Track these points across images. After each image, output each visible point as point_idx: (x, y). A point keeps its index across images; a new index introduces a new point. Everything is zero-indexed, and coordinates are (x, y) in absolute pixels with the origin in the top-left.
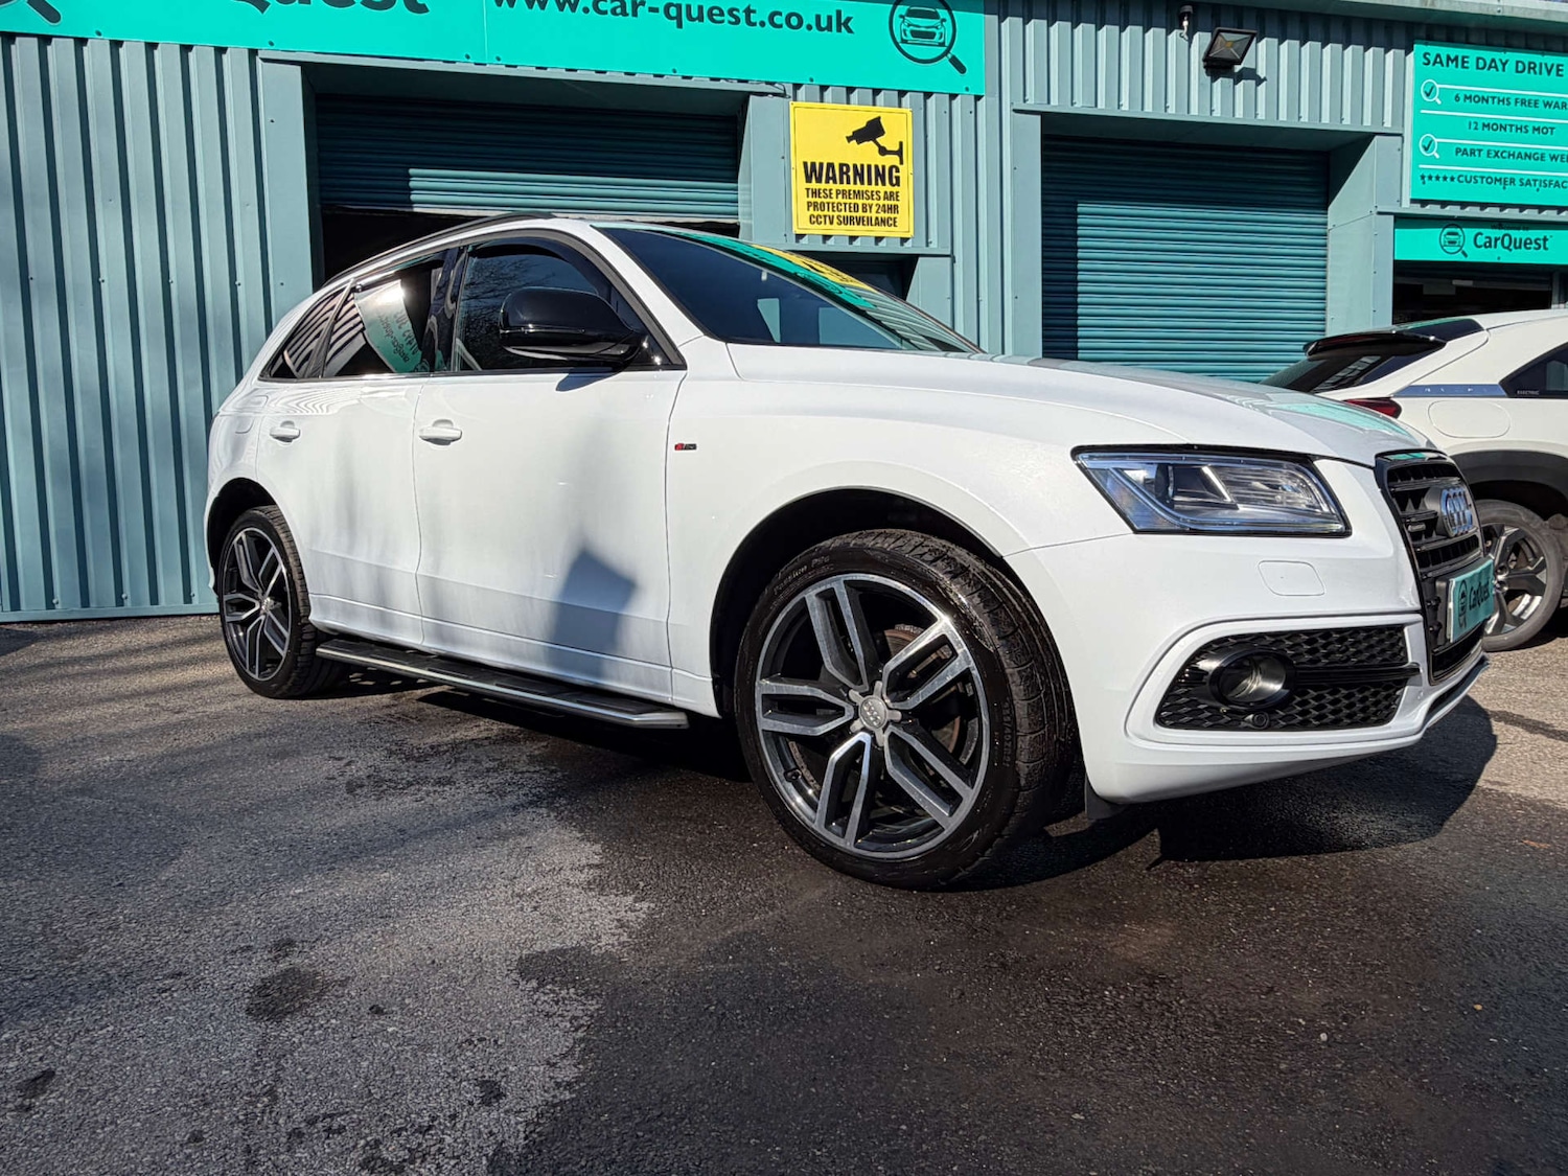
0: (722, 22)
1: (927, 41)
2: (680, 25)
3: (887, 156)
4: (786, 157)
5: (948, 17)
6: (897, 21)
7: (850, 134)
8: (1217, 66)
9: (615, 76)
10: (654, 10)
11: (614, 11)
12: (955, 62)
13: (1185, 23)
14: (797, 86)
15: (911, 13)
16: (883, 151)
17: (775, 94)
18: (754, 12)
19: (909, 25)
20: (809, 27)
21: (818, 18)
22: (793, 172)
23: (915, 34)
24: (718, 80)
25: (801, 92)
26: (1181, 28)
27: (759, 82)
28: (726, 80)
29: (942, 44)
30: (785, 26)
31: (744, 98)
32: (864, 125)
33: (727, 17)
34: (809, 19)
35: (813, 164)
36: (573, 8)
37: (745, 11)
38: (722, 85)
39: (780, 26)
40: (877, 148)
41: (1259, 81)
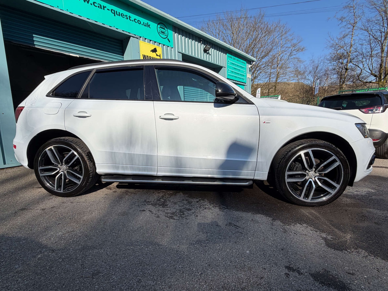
0: (124, 18)
1: (163, 34)
2: (115, 15)
3: (158, 56)
4: (139, 52)
5: (167, 30)
6: (158, 28)
7: (151, 50)
8: (205, 51)
9: (100, 23)
10: (108, 10)
11: (98, 7)
12: (168, 39)
13: (201, 42)
14: (140, 37)
15: (161, 27)
16: (157, 55)
17: (136, 38)
18: (131, 17)
19: (160, 30)
20: (142, 24)
21: (144, 23)
22: (141, 56)
23: (162, 32)
24: (124, 31)
25: (141, 38)
26: (200, 43)
27: (133, 34)
28: (126, 32)
29: (166, 35)
30: (137, 22)
31: (129, 37)
32: (153, 49)
33: (125, 17)
34: (142, 23)
35: (144, 55)
36: (88, 2)
37: (129, 17)
38: (125, 33)
39: (136, 22)
40: (156, 54)
41: (210, 55)
